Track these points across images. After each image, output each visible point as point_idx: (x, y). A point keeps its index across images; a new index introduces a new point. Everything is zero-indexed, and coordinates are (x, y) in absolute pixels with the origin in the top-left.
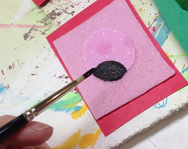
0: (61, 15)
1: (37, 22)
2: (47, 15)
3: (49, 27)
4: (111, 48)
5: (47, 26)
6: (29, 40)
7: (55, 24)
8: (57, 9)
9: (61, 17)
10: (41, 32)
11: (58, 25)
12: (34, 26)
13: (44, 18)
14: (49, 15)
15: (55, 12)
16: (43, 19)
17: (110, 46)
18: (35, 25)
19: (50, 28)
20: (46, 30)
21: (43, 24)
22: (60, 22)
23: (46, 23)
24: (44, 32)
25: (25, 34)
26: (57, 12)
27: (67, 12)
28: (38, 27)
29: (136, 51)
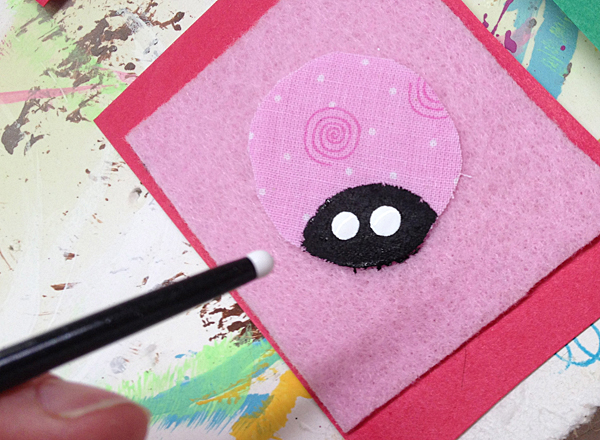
0: (133, 36)
1: (44, 76)
2: (80, 43)
3: (94, 87)
4: (359, 131)
5: (84, 85)
6: (26, 149)
7: (114, 74)
8: (114, 14)
9: (135, 41)
10: (66, 114)
11: (127, 77)
12: (34, 93)
13: (71, 55)
14: (88, 43)
15: (107, 25)
16: (67, 61)
17: (353, 123)
18: (38, 89)
19: (99, 93)
20: (83, 104)
21: (68, 78)
22: (134, 62)
23: (79, 74)
24: (77, 112)
25: (7, 127)
26: (115, 23)
27: (154, 19)
28: (52, 94)
29: (459, 132)
